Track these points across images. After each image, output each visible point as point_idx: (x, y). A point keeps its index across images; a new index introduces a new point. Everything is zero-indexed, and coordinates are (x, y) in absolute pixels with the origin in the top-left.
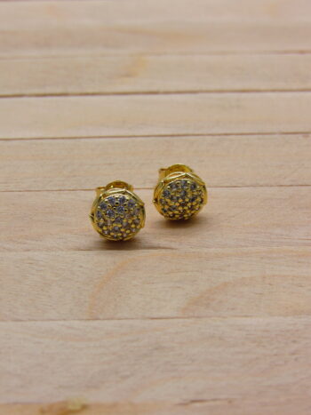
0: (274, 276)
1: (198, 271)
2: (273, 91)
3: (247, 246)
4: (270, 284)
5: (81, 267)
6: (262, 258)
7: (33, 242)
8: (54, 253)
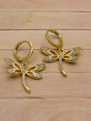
0: (73, 110)
1: (51, 108)
2: (73, 30)
3: (65, 98)
4: (72, 114)
5: (17, 106)
6: (70, 103)
7: (3, 95)
8: (9, 99)
